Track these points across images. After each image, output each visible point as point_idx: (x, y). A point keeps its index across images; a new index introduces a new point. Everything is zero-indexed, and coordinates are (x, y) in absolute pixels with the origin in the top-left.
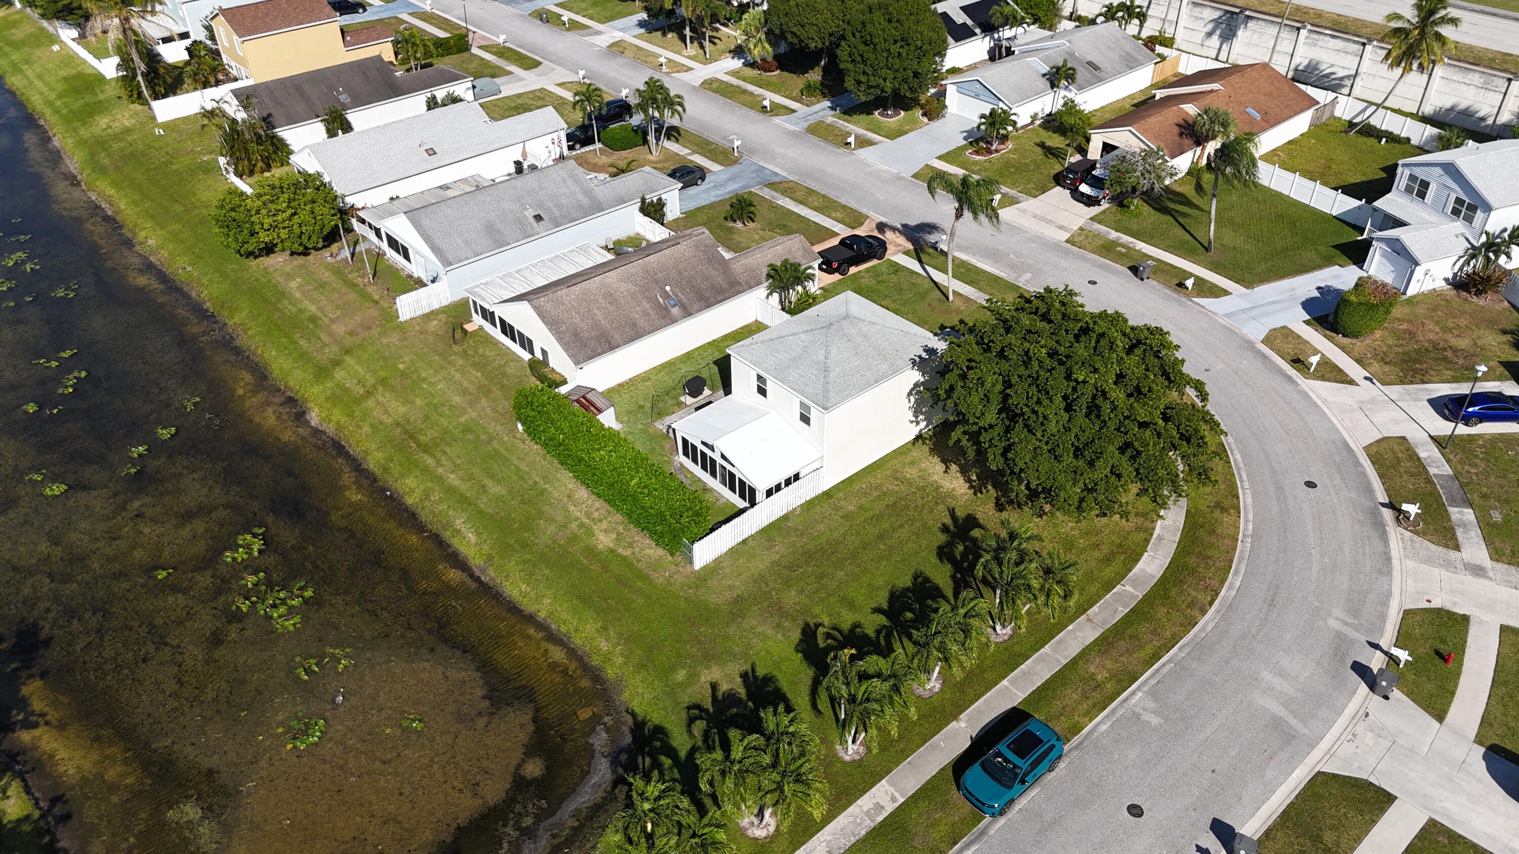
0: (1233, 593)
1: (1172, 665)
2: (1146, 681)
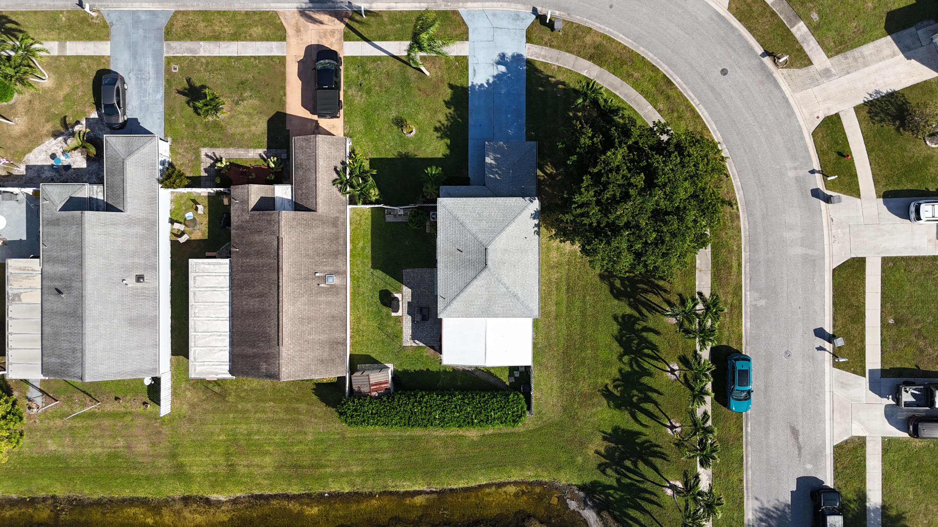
0: (741, 192)
1: (748, 264)
2: (745, 284)
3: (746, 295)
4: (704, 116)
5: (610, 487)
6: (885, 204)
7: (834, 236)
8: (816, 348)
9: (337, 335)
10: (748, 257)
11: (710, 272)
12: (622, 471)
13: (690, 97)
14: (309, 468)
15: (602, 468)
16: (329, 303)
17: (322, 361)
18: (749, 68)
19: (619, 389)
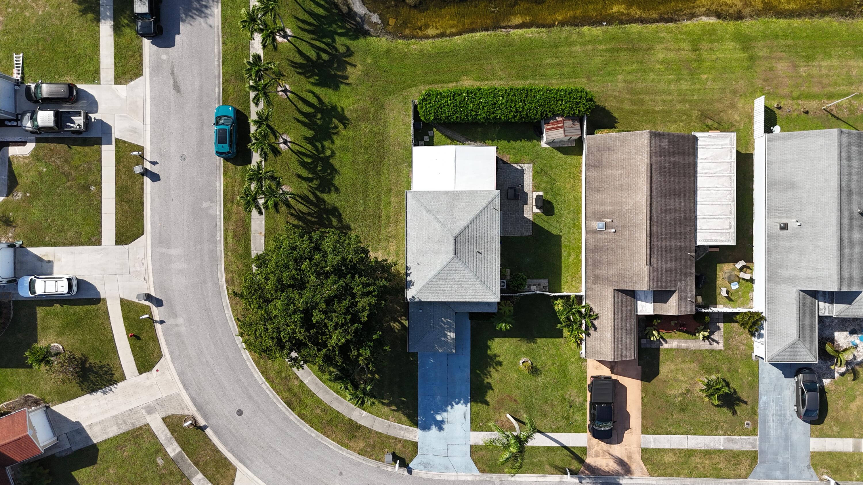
0: (224, 304)
1: (218, 239)
2: (221, 222)
3: (220, 211)
4: (258, 373)
5: (341, 35)
6: (98, 293)
7: (143, 264)
8: (158, 163)
9: (595, 174)
10: (218, 246)
11: (252, 232)
12: (331, 49)
13: (270, 391)
14: (621, 49)
15: (349, 53)
16: (603, 204)
17: (609, 149)
18: (218, 416)
19: (333, 125)
